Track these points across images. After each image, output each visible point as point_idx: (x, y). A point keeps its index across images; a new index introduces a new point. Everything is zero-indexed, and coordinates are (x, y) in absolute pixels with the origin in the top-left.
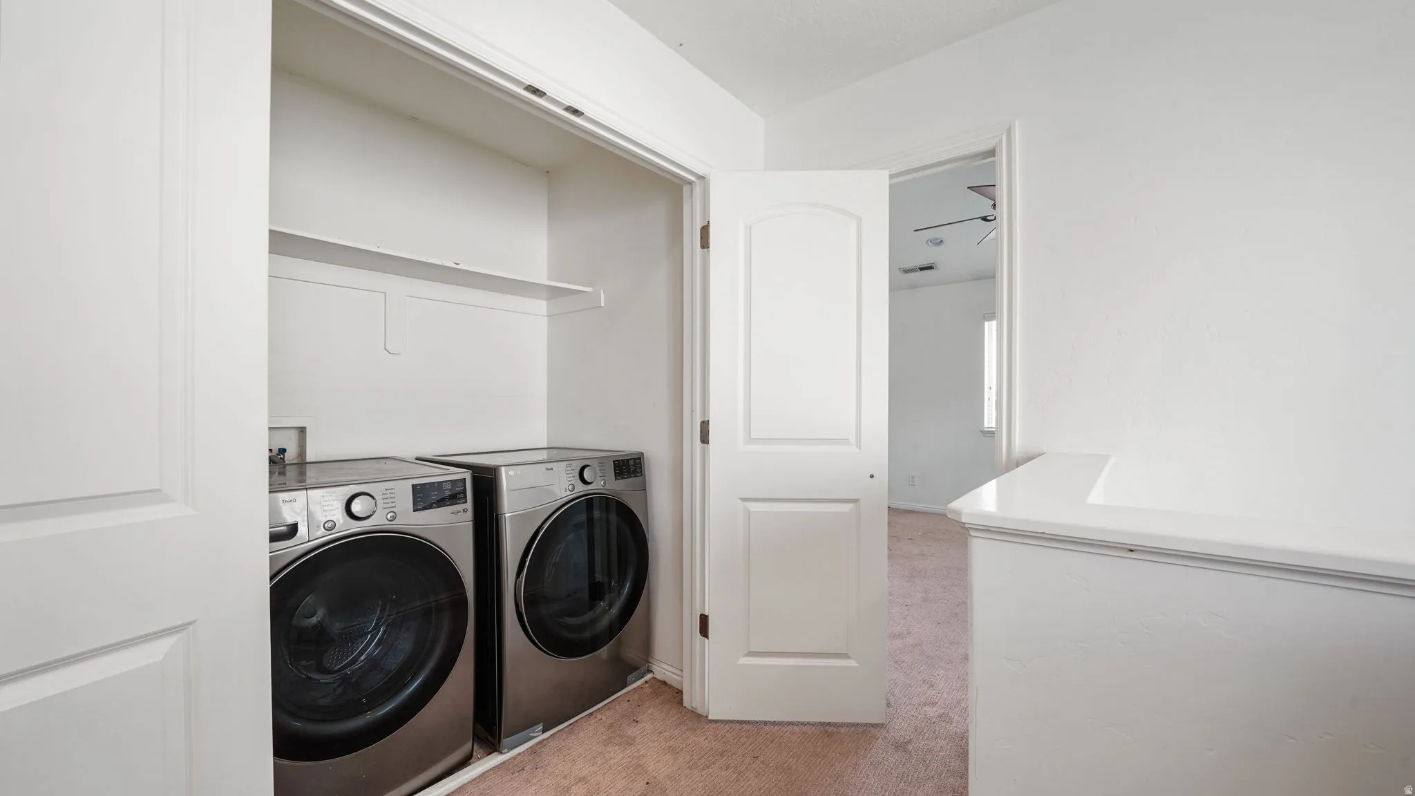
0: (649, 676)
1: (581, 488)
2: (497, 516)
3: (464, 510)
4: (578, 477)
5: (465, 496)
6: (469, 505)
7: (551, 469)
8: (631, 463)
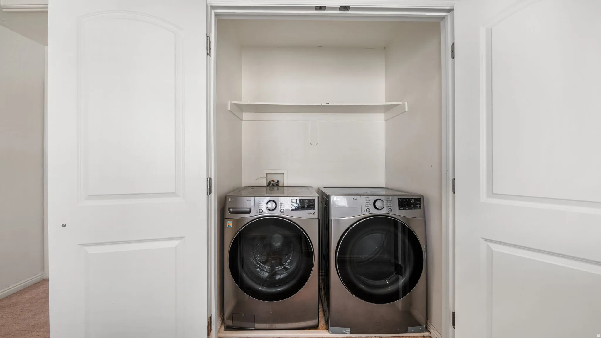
0: (426, 334)
1: (374, 211)
2: (329, 218)
3: (313, 213)
4: (373, 205)
5: (314, 207)
6: (316, 211)
7: (357, 199)
8: (412, 201)
